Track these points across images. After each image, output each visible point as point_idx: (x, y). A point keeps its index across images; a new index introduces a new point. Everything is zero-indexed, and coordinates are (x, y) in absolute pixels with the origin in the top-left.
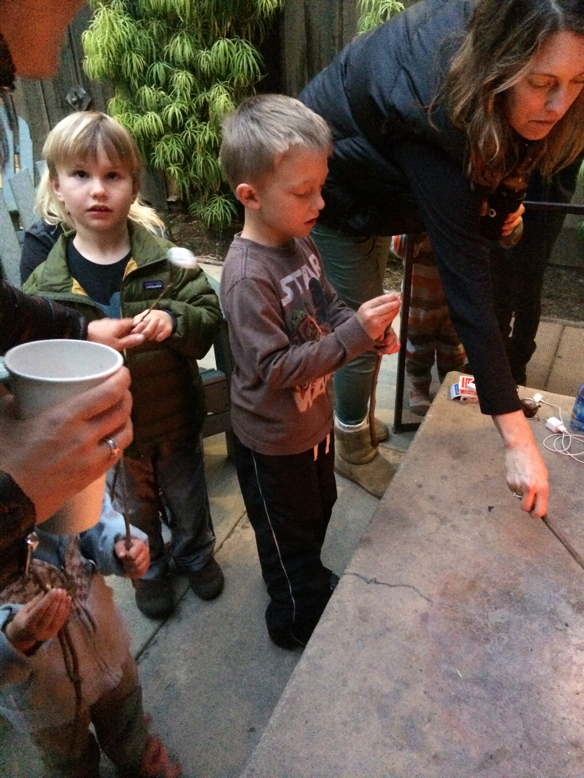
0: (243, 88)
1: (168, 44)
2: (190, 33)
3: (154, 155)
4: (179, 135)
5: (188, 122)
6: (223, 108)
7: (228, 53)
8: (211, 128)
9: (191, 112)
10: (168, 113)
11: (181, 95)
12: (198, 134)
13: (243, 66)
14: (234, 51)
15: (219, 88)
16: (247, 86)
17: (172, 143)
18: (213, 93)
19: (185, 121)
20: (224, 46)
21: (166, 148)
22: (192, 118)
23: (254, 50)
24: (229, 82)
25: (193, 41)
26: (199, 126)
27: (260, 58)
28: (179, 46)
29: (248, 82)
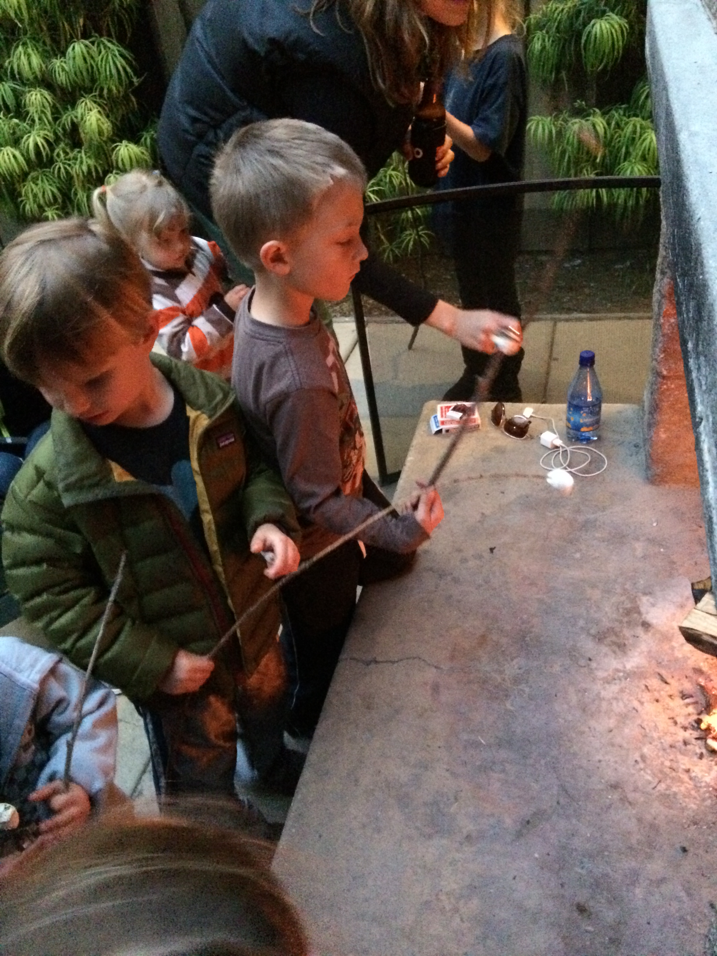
0: (118, 98)
1: (9, 57)
2: (34, 39)
3: (22, 201)
4: (48, 170)
5: (56, 151)
6: (96, 126)
7: (88, 59)
8: (88, 154)
9: (58, 140)
10: (28, 144)
11: (40, 119)
12: (73, 165)
13: (110, 71)
14: (95, 54)
15: (86, 104)
16: (122, 94)
17: (42, 181)
18: (80, 110)
19: (52, 150)
20: (81, 48)
21: (36, 189)
22: (60, 146)
23: (121, 49)
24: (97, 93)
25: (40, 49)
26: (71, 155)
27: (130, 58)
28: (24, 59)
29: (121, 89)
